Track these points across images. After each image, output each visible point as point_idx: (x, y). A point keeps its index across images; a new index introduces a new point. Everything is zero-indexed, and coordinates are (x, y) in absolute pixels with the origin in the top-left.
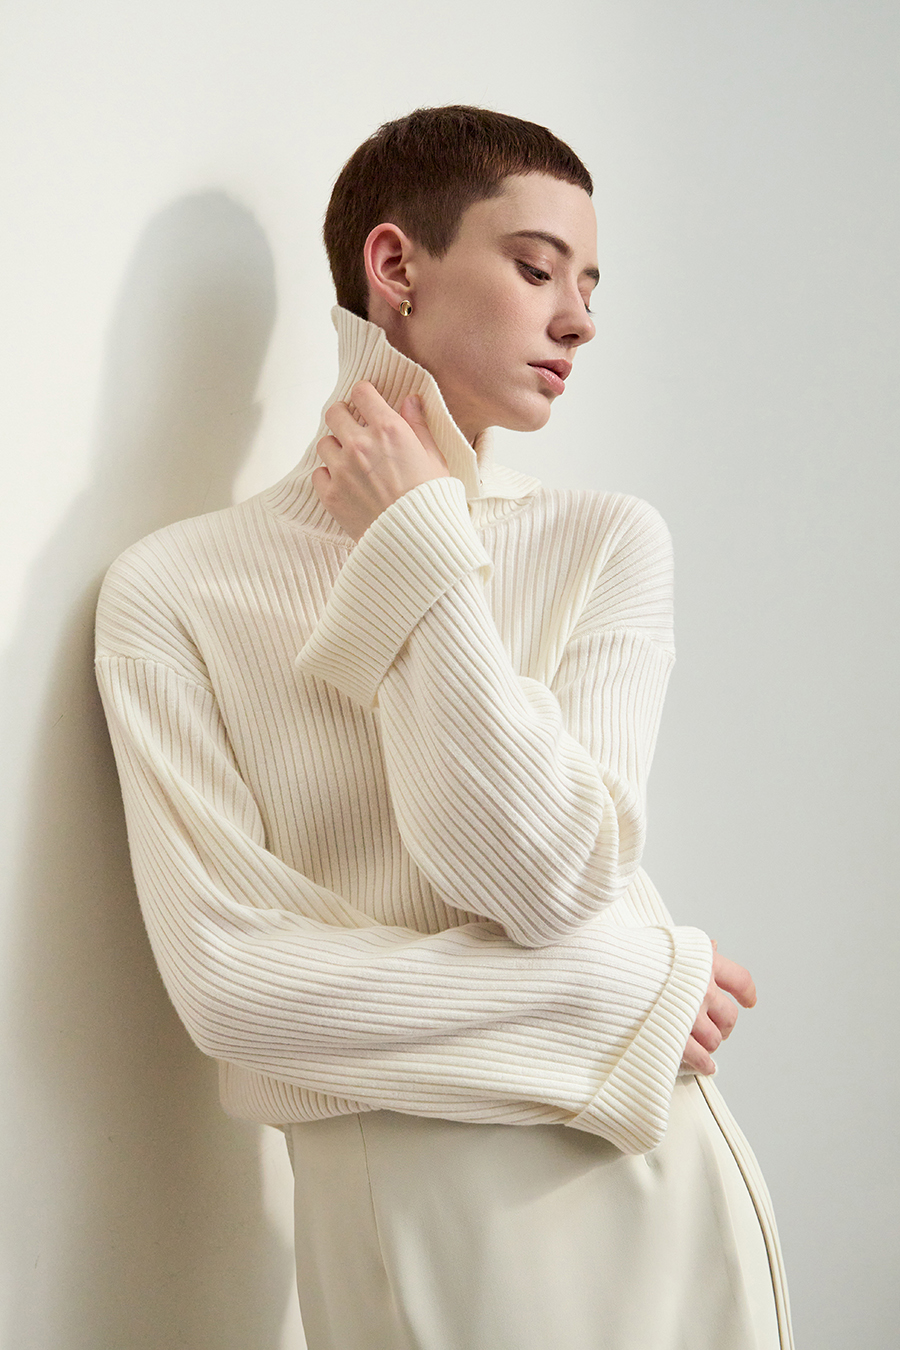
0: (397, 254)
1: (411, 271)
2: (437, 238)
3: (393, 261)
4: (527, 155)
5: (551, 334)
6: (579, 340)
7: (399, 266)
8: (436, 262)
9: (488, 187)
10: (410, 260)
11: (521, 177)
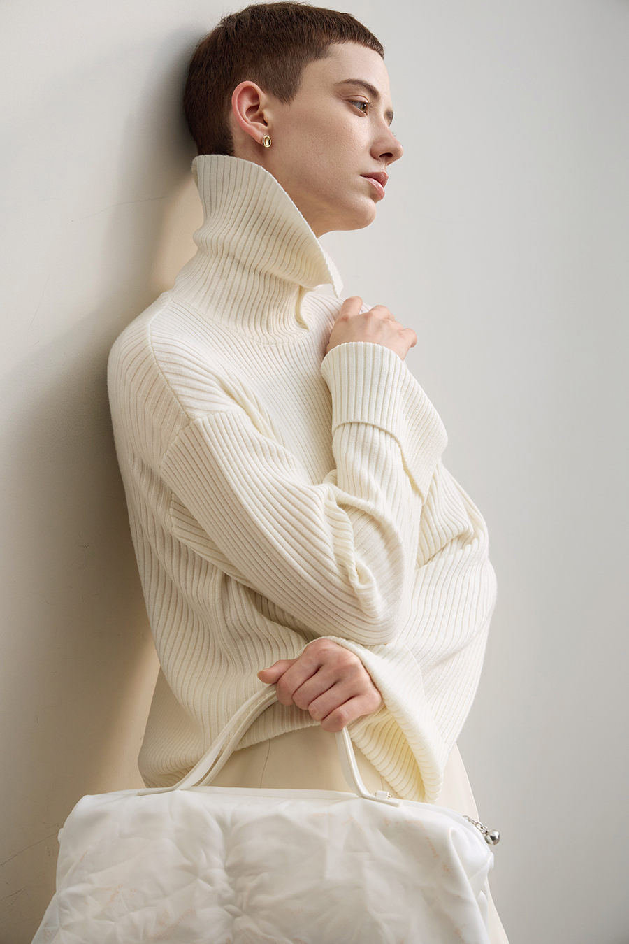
0: (256, 104)
1: (268, 115)
2: (285, 90)
3: (252, 109)
4: (341, 30)
5: (373, 155)
6: (392, 158)
7: (258, 112)
8: (286, 107)
9: (319, 52)
10: (266, 107)
11: (340, 44)
